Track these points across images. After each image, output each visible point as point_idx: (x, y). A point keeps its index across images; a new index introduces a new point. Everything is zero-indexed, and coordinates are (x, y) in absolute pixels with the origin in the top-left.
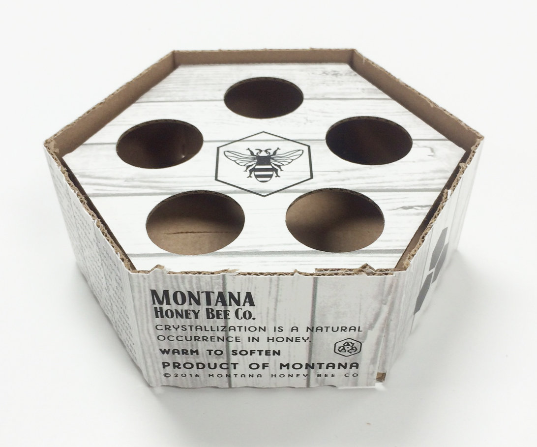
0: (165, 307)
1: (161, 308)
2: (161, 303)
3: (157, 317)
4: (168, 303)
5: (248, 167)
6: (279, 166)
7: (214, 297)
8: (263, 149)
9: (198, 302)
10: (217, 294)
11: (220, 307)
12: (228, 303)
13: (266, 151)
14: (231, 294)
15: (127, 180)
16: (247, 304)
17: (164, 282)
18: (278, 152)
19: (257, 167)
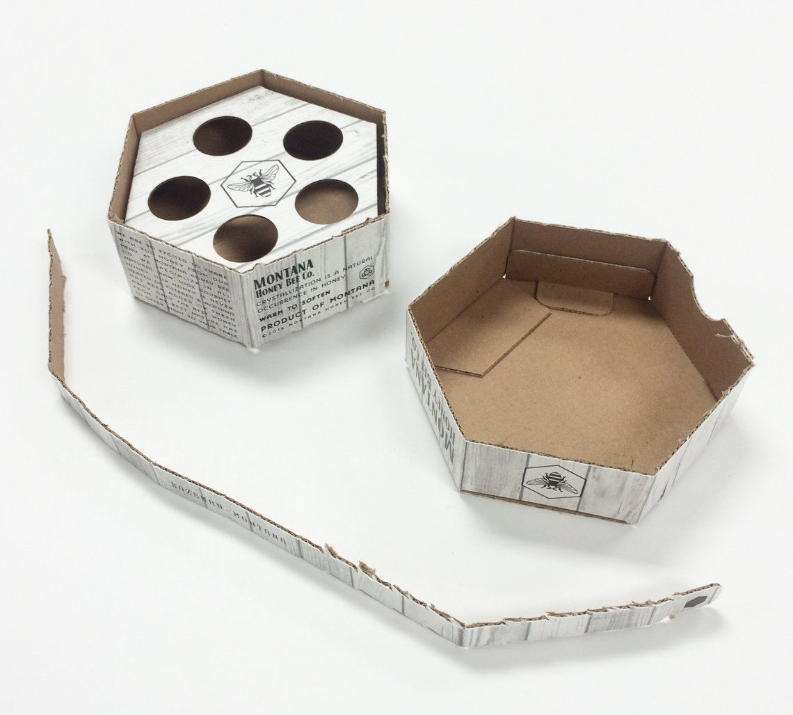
0: (263, 288)
1: (260, 291)
2: (260, 287)
3: (258, 297)
4: (264, 285)
5: (251, 190)
6: (270, 182)
7: (290, 271)
8: (251, 174)
9: (281, 278)
10: (292, 268)
11: (294, 276)
12: (298, 271)
13: (254, 175)
14: (300, 265)
15: (180, 232)
16: (309, 267)
17: (262, 272)
18: (262, 173)
19: (257, 188)
